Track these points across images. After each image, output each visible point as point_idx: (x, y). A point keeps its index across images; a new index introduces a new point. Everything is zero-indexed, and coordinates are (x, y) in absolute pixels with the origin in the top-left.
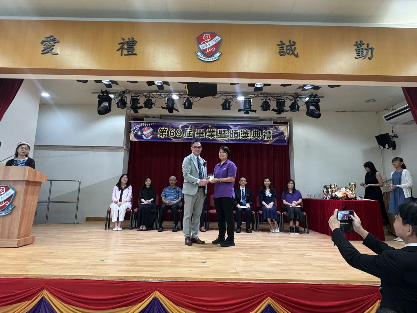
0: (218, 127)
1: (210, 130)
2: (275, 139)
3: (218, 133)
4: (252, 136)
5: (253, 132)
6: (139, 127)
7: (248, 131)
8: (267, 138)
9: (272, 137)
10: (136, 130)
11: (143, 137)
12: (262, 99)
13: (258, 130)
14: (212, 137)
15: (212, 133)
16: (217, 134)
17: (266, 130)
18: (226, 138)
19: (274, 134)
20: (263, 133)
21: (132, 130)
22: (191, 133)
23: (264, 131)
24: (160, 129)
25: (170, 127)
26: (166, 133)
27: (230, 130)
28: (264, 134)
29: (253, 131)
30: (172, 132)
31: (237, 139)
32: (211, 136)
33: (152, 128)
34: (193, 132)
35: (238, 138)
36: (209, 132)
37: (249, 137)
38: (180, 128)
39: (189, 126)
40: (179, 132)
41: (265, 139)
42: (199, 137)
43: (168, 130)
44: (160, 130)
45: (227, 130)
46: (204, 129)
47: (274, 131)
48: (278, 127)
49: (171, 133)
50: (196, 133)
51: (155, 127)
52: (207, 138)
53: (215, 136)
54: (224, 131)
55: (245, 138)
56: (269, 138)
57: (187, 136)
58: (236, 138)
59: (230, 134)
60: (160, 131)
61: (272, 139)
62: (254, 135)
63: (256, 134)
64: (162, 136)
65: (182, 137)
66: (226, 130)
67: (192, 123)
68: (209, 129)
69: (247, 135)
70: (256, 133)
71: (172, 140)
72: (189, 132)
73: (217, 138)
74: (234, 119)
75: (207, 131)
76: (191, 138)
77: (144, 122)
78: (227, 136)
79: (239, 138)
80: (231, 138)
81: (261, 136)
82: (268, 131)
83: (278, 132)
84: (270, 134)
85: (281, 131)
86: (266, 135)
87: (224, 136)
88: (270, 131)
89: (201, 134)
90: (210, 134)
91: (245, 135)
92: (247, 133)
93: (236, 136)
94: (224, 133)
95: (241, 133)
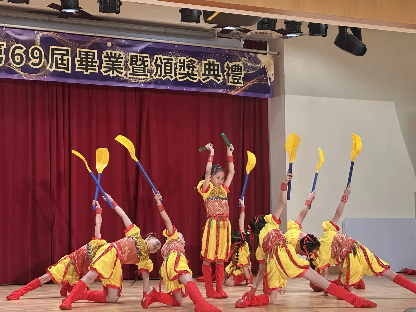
0: (127, 47)
1: (111, 53)
2: (247, 85)
3: (130, 62)
4: (203, 75)
5: (205, 64)
7: (195, 62)
8: (232, 81)
9: (243, 79)
13: (215, 61)
14: (115, 72)
15: (117, 61)
16: (125, 64)
17: (231, 62)
18: (147, 76)
19: (248, 71)
20: (225, 69)
22: (65, 60)
23: (228, 64)
25: (11, 40)
26: (1, 54)
27: (156, 56)
28: (227, 69)
29: (204, 62)
30: (16, 52)
31: (172, 80)
32: (113, 69)
34: (69, 57)
35: (172, 77)
36: (107, 59)
37: (196, 75)
38: (39, 43)
40: (37, 54)
41: (230, 82)
42: (84, 71)
43: (5, 47)
45: (148, 55)
46: (96, 51)
47: (248, 66)
48: (256, 56)
49: (13, 56)
50: (78, 61)
52: (104, 74)
53: (122, 69)
54: (142, 59)
55: (188, 78)
56: (236, 81)
57: (57, 67)
58: (168, 77)
59: (154, 65)
61: (242, 82)
62: (207, 72)
63: (212, 70)
65: (44, 67)
66: (147, 57)
67: (67, 33)
68: (109, 52)
69: (192, 71)
70: (212, 67)
71: (17, 73)
72: (60, 57)
73: (126, 75)
75: (103, 55)
76: (66, 71)
79: (174, 78)
80: (157, 77)
81: (221, 74)
82: (235, 64)
83: (256, 67)
84: (239, 70)
85: (260, 66)
86: (232, 73)
87: (142, 71)
88: (238, 65)
89: (89, 62)
90: (111, 63)
91: (188, 70)
92: (192, 66)
93: (169, 71)
94: (141, 62)
95: (179, 66)
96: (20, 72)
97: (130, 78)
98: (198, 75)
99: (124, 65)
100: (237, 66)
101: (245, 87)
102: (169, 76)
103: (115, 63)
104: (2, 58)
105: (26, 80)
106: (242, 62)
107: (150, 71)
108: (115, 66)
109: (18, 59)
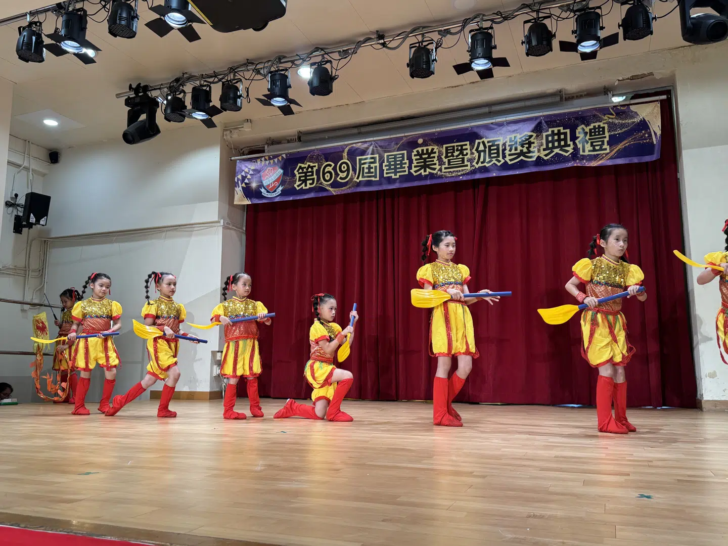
0: (441, 139)
1: (423, 150)
2: (616, 150)
3: (444, 155)
4: (544, 150)
6: (252, 170)
7: (531, 136)
8: (591, 148)
9: (609, 143)
10: (246, 177)
11: (262, 193)
12: (526, 22)
13: (561, 128)
14: (428, 170)
15: (428, 158)
16: (440, 158)
17: (587, 125)
18: (467, 166)
19: (615, 130)
20: (577, 135)
21: (238, 179)
22: (372, 168)
23: (582, 129)
24: (300, 166)
25: (322, 159)
26: (312, 175)
27: (477, 141)
29: (545, 134)
30: (326, 170)
32: (425, 167)
33: (282, 168)
34: (377, 164)
35: (499, 161)
36: (418, 157)
37: (533, 152)
38: (346, 157)
39: (367, 148)
40: (344, 167)
41: (587, 150)
42: (393, 175)
43: (317, 168)
44: (301, 171)
45: (468, 143)
46: (405, 152)
47: (616, 125)
48: (630, 108)
49: (324, 174)
50: (386, 166)
51: (289, 164)
52: (415, 174)
53: (435, 164)
55: (522, 158)
56: (597, 148)
57: (363, 177)
58: (494, 161)
59: (475, 152)
60: (299, 173)
61: (608, 147)
62: (550, 145)
63: (556, 140)
64: (306, 186)
65: (352, 179)
66: (466, 145)
67: (373, 141)
68: (420, 149)
69: (528, 148)
70: (556, 137)
71: (327, 190)
72: (366, 166)
73: (440, 170)
74: (486, 110)
75: (413, 154)
76: (373, 179)
77: (263, 157)
78: (468, 161)
79: (503, 161)
80: (480, 165)
81: (571, 143)
82: (594, 126)
83: (628, 123)
84: (601, 133)
85: (637, 120)
86: (590, 139)
87: (461, 162)
88: (599, 126)
89: (398, 164)
90: (423, 160)
91: (522, 148)
92: (527, 142)
93: (496, 155)
94: (458, 152)
95: (509, 145)
96: (330, 189)
97: (445, 172)
98: (536, 151)
99: (438, 160)
100: (597, 128)
101: (614, 152)
102: (497, 160)
103: (427, 160)
104: (314, 178)
105: (333, 196)
106: (605, 121)
107: (470, 160)
108: (427, 163)
109: (327, 176)
